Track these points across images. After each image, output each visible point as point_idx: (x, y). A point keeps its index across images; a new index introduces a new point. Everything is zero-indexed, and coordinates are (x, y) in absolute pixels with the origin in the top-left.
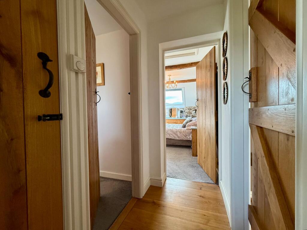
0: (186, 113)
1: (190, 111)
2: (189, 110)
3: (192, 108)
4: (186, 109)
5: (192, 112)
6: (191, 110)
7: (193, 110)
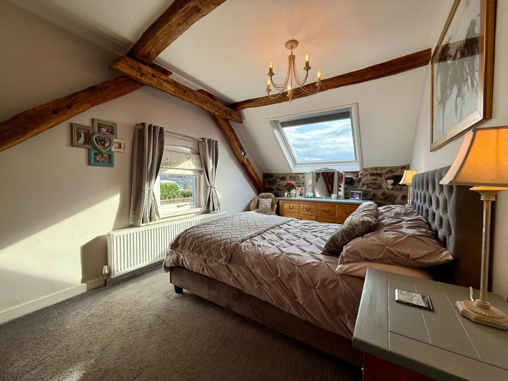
0: (365, 187)
1: (376, 180)
2: (373, 177)
3: (384, 172)
4: (365, 173)
5: (384, 185)
6: (379, 178)
7: (387, 176)
